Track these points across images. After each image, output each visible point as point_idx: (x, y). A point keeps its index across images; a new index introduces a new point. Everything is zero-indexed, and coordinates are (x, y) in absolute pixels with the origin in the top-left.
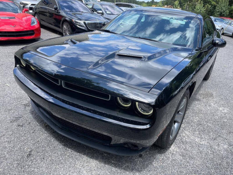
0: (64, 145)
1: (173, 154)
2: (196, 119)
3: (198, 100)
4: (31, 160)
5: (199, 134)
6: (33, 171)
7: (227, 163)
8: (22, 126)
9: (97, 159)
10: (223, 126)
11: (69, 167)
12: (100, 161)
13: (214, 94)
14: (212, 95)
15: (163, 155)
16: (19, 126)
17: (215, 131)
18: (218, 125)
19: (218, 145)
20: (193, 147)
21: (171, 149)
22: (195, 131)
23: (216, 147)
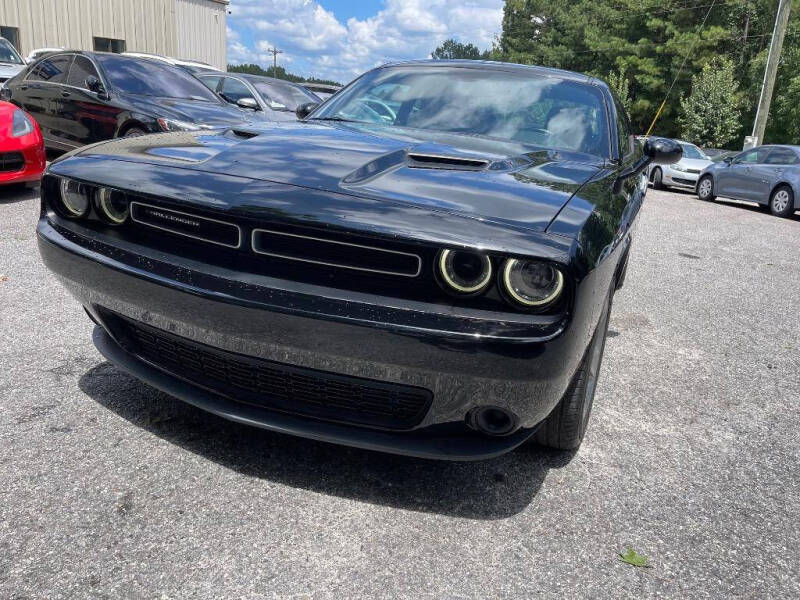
0: (242, 471)
1: (591, 464)
2: (624, 379)
3: (615, 334)
4: (138, 521)
5: (646, 412)
6: (155, 550)
7: (747, 473)
8: (67, 430)
9: (363, 496)
10: (702, 390)
11: (282, 527)
12: (376, 502)
13: (651, 317)
14: (646, 322)
15: (563, 469)
16: (54, 429)
17: (687, 403)
18: (688, 388)
19: (708, 434)
20: (639, 443)
21: (579, 453)
22: (633, 406)
23: (705, 440)
